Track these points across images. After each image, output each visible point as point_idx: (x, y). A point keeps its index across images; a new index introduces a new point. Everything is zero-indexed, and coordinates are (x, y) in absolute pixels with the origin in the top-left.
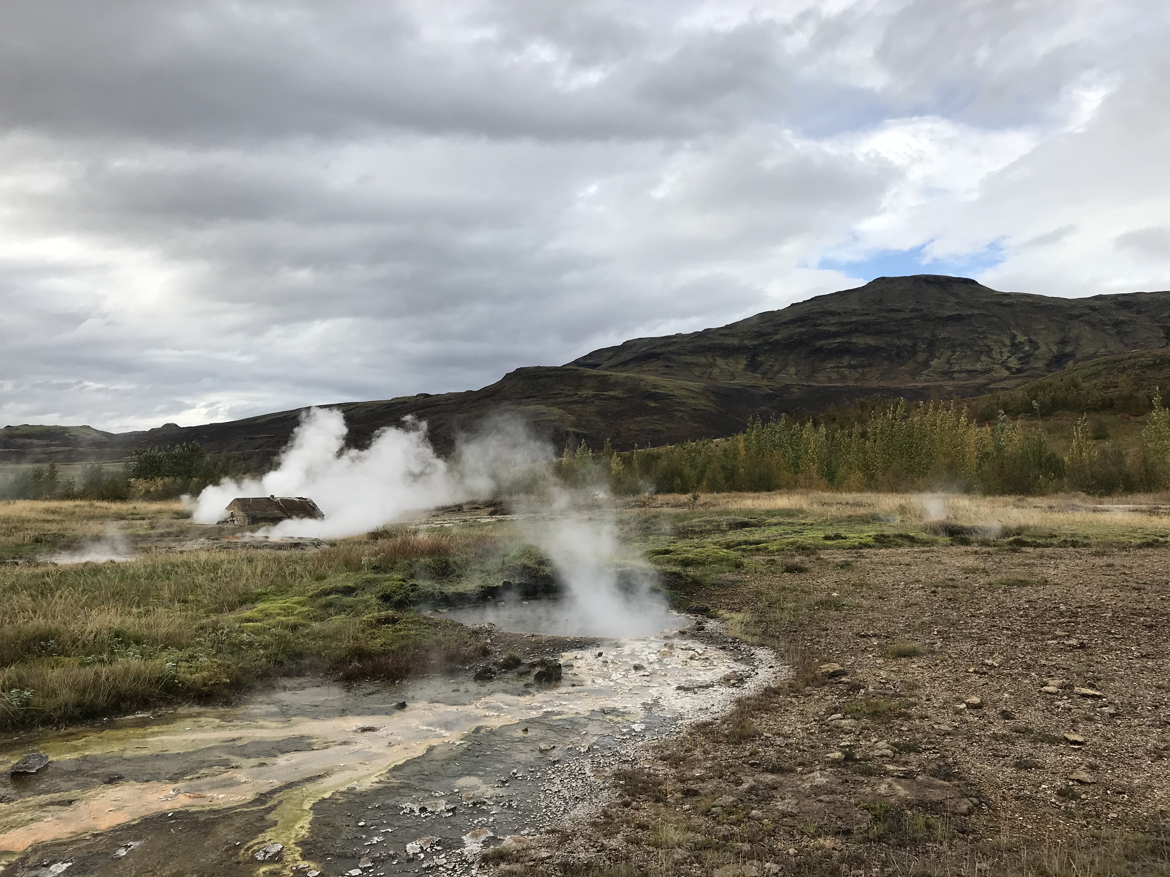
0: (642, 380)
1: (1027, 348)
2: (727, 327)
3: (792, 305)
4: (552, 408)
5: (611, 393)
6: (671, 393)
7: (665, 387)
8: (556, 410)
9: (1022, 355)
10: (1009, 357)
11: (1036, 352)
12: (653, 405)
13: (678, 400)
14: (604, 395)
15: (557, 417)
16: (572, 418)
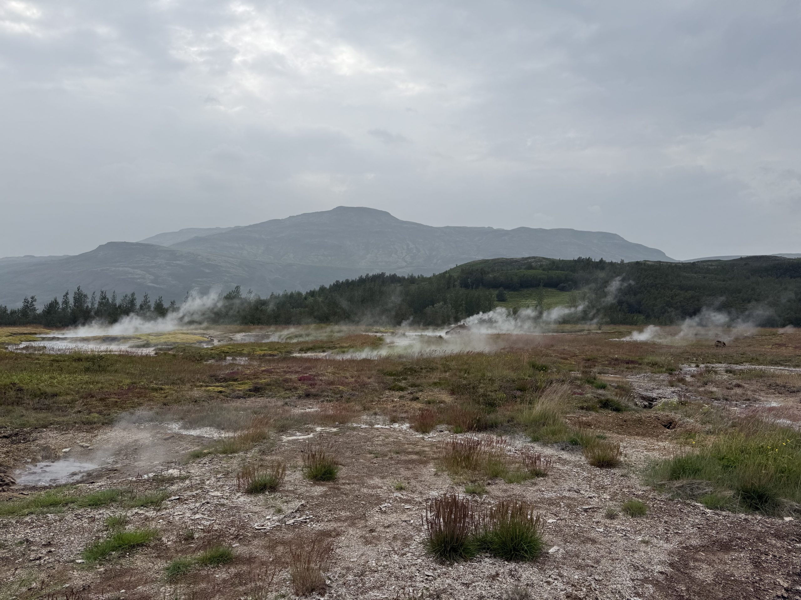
0: (199, 255)
1: (414, 251)
2: (250, 226)
3: (290, 216)
4: (136, 270)
5: (178, 262)
6: (219, 264)
7: (215, 260)
8: (139, 271)
9: (412, 255)
10: (406, 255)
11: (419, 254)
12: (207, 271)
13: (224, 269)
14: (173, 263)
15: (140, 276)
16: (152, 277)
